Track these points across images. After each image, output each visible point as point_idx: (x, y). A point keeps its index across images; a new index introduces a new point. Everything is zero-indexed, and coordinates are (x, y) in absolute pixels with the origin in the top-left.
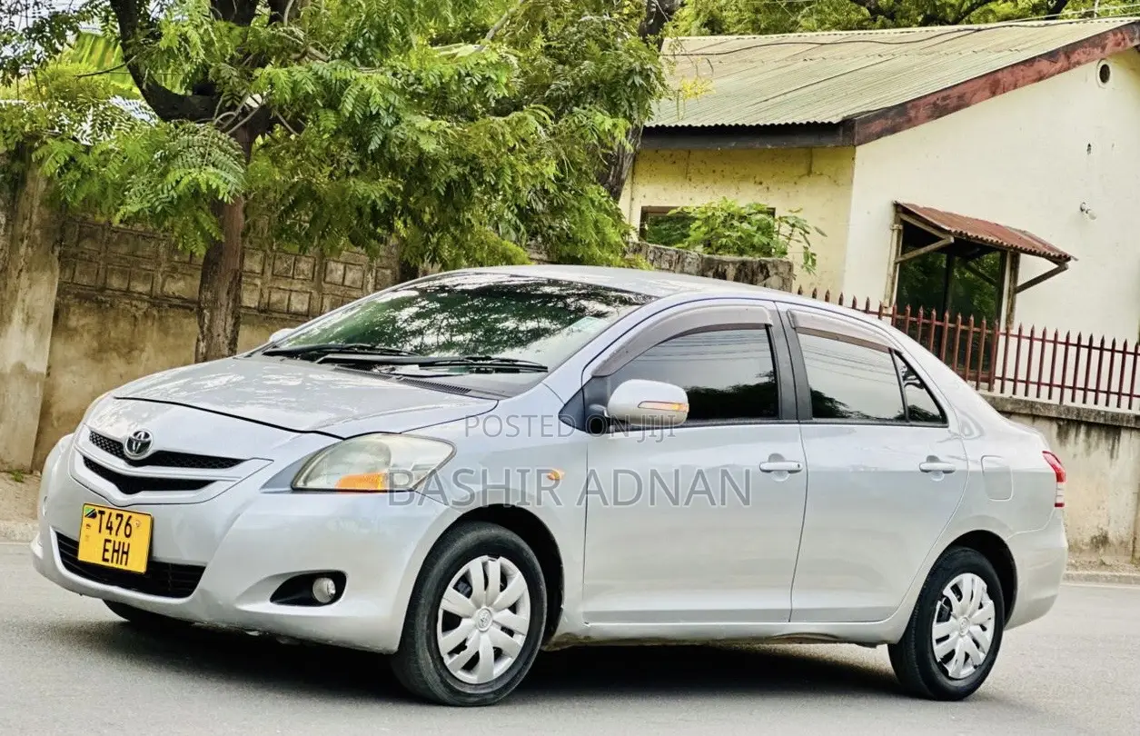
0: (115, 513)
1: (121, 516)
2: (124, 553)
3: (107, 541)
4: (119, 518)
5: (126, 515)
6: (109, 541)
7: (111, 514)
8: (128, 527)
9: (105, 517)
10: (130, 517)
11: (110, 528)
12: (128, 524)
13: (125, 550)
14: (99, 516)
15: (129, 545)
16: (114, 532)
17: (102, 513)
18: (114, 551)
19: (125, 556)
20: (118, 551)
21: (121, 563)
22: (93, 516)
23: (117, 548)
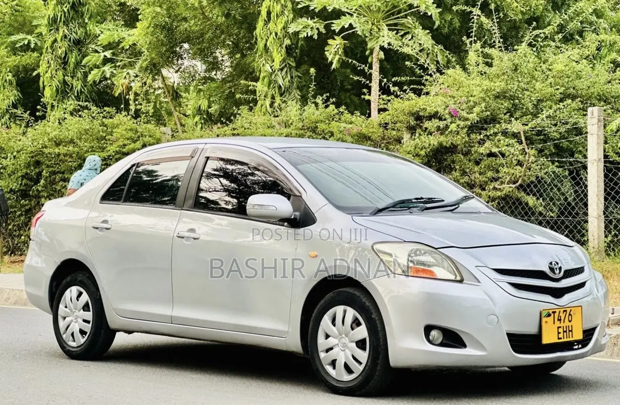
1: (566, 311)
2: (569, 331)
4: (565, 313)
6: (560, 327)
7: (560, 312)
8: (570, 316)
9: (556, 315)
12: (570, 314)
13: (570, 329)
19: (571, 333)
20: (566, 332)
22: (549, 315)
23: (565, 330)
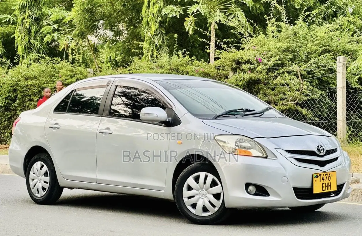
0: (325, 174)
3: (323, 184)
5: (328, 174)
10: (330, 174)
11: (323, 179)
14: (319, 176)
15: (330, 183)
16: (325, 180)
17: (320, 175)
18: (326, 186)
21: (329, 190)
22: (317, 177)
